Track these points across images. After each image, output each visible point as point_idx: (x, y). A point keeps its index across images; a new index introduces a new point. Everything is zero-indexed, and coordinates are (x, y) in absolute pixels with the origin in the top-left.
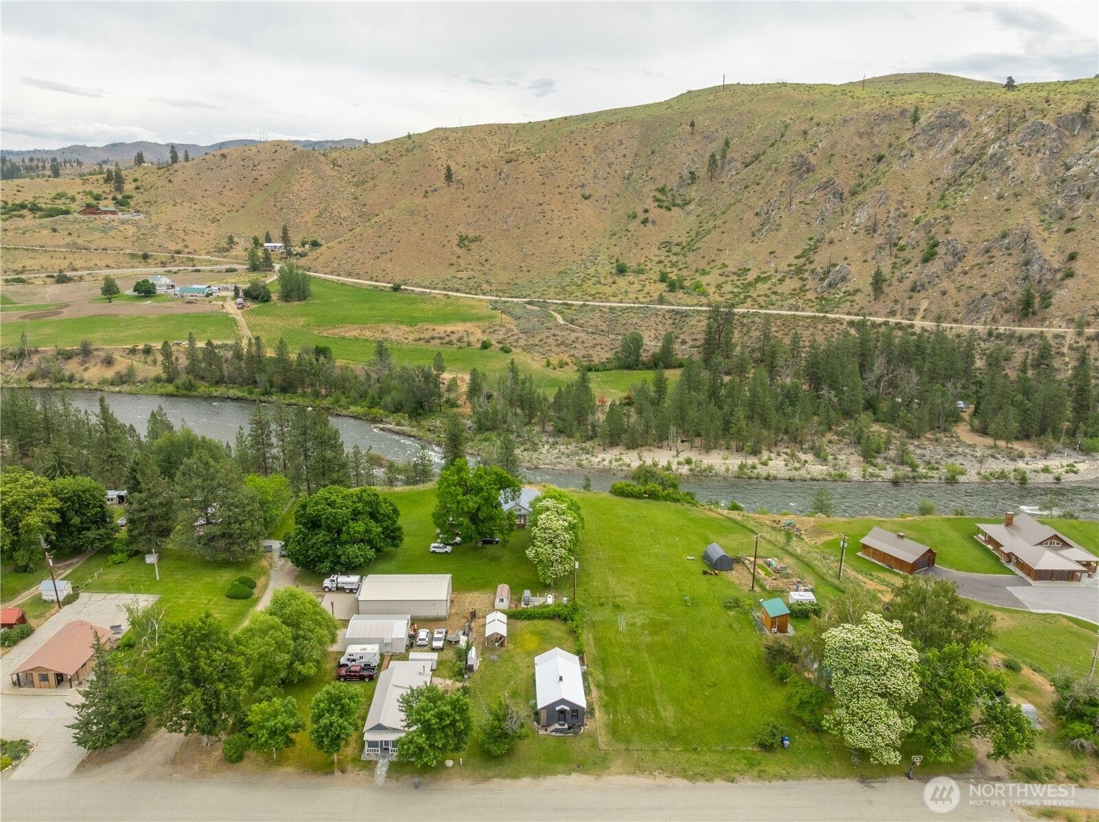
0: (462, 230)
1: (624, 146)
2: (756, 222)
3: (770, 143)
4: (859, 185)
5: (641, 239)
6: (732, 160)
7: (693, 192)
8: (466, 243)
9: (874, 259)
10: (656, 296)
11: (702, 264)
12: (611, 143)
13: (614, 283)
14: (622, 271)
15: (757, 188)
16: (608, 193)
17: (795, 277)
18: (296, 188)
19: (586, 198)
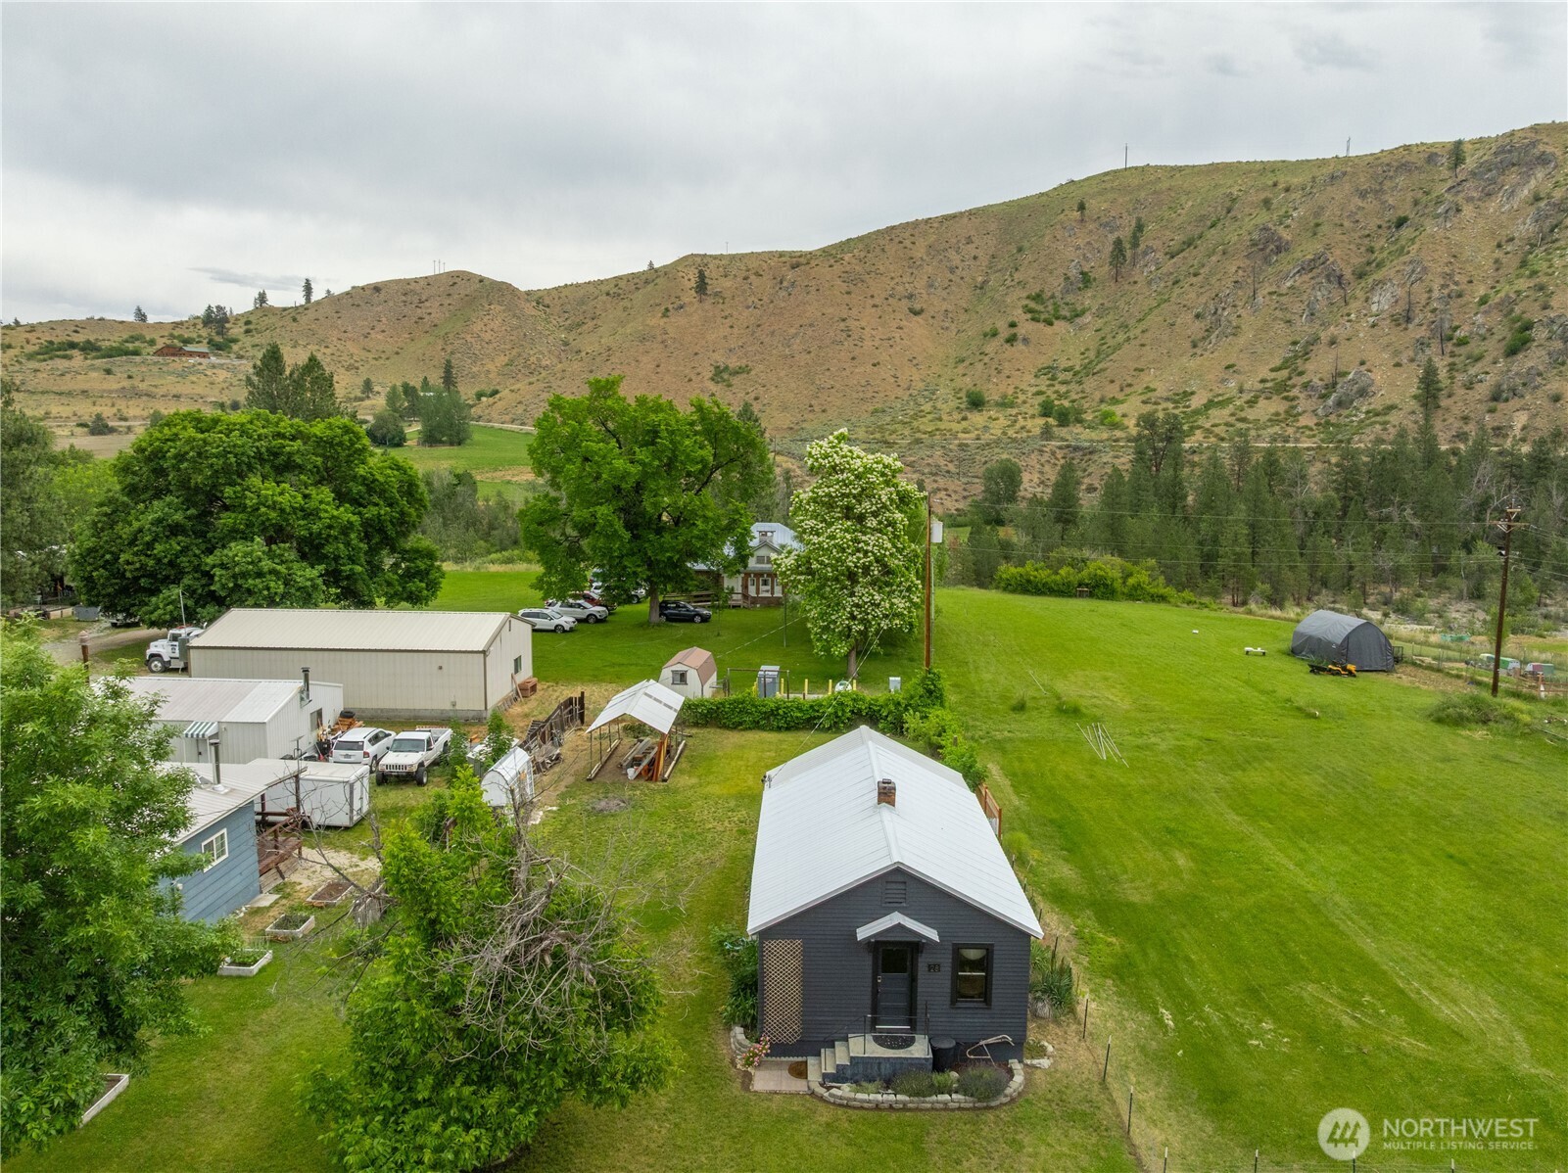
0: (720, 358)
1: (974, 245)
2: (1197, 328)
3: (1209, 223)
4: (1369, 263)
5: (1006, 365)
6: (1150, 250)
7: (1088, 299)
8: (726, 376)
9: (1412, 360)
10: (1037, 431)
11: (1112, 391)
12: (954, 241)
13: (965, 419)
14: (976, 403)
15: (1194, 280)
16: (950, 308)
17: (1275, 397)
18: (477, 327)
19: (916, 313)
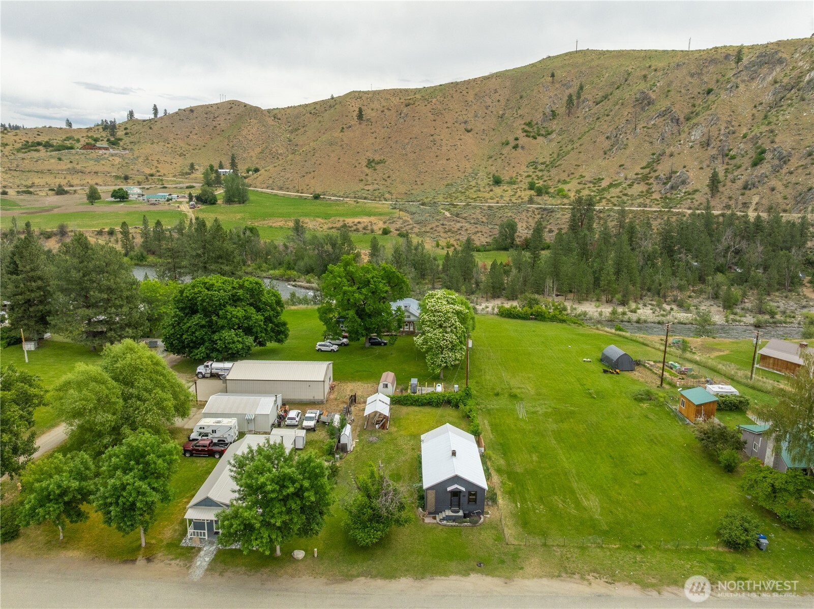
0: (370, 155)
1: (498, 94)
2: (607, 144)
3: (616, 86)
4: (692, 113)
5: (513, 160)
6: (586, 100)
7: (554, 125)
8: (373, 165)
9: (708, 166)
10: (526, 199)
11: (564, 176)
12: (488, 91)
13: (491, 190)
14: (497, 182)
15: (606, 118)
16: (486, 128)
17: (642, 183)
18: (244, 133)
19: (468, 131)
